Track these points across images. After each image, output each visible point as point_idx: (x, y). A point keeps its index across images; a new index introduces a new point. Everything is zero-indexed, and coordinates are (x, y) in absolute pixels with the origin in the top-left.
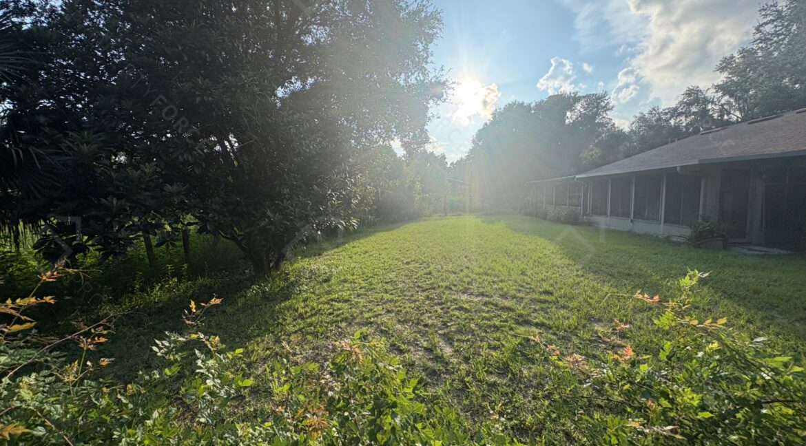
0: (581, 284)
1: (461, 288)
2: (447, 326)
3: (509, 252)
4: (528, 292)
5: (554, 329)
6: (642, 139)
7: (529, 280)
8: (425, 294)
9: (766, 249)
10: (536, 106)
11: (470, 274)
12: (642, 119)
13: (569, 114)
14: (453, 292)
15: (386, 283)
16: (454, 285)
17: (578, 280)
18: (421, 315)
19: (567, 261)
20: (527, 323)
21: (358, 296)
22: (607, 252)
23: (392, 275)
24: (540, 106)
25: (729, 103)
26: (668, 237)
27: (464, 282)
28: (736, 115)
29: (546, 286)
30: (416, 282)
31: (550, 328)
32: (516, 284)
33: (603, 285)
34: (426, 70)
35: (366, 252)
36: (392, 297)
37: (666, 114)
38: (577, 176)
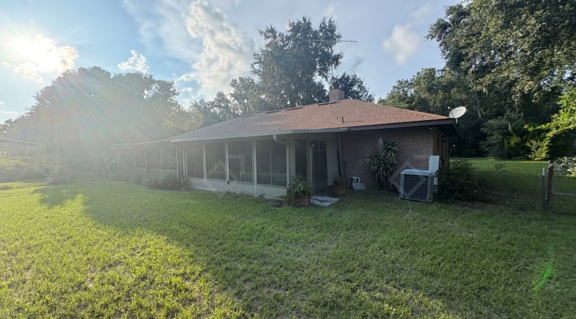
6: (197, 119)
12: (196, 105)
13: (146, 92)
25: (237, 104)
28: (240, 112)
37: (209, 105)
38: (172, 140)
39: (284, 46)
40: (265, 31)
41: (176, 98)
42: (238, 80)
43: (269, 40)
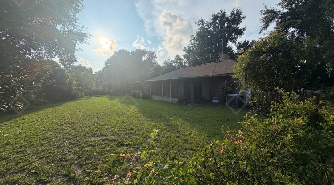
0: (145, 123)
1: (92, 134)
2: (80, 158)
3: (118, 113)
4: (124, 131)
5: (133, 145)
6: (166, 69)
7: (125, 125)
8: (69, 141)
9: (194, 104)
10: (131, 52)
11: (98, 126)
12: (166, 62)
13: (143, 57)
14: (86, 137)
15: (43, 139)
16: (88, 134)
17: (144, 122)
18: (64, 155)
19: (140, 114)
20: (122, 145)
21: (17, 153)
22: (154, 109)
23: (48, 134)
24: (133, 53)
25: (186, 61)
26: (172, 102)
27: (94, 131)
28: (188, 65)
29: (132, 127)
30: (65, 136)
31: (132, 145)
32: (119, 128)
33: (152, 123)
34: (75, 26)
35: (33, 122)
36: (45, 148)
37: (172, 62)
38: (146, 81)
39: (208, 28)
40: (198, 22)
41: (156, 59)
42: (187, 48)
43: (200, 26)
